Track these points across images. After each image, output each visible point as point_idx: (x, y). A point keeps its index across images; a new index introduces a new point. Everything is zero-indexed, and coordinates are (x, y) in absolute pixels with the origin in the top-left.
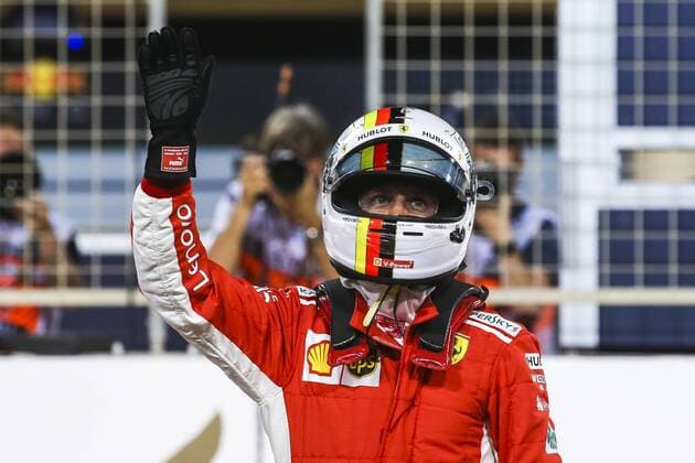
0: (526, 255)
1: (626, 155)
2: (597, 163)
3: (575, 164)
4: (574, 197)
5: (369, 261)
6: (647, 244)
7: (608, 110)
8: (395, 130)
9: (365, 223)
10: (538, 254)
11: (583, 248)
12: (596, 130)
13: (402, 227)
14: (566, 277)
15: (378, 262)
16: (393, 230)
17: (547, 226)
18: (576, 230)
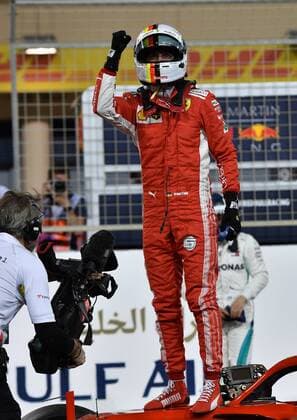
0: (76, 211)
1: (108, 174)
2: (98, 178)
3: (90, 179)
4: (90, 191)
5: (152, 78)
6: (121, 208)
7: (101, 159)
8: (155, 32)
9: (149, 65)
10: (80, 211)
11: (94, 210)
12: (97, 166)
13: (161, 65)
14: (89, 221)
15: (155, 78)
16: (158, 66)
17: (83, 201)
18: (91, 203)
